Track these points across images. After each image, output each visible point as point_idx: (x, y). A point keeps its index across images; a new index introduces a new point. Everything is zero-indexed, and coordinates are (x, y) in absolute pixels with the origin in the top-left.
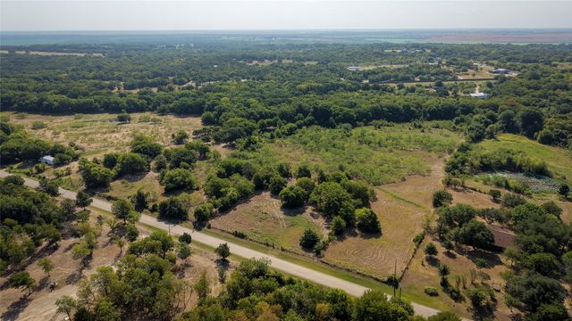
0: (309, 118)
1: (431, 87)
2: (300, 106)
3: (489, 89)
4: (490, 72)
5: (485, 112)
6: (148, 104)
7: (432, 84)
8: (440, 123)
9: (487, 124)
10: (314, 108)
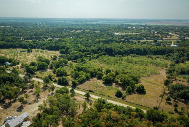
0: (103, 52)
1: (152, 42)
2: (99, 47)
3: (178, 43)
4: (177, 37)
5: (179, 52)
6: (37, 46)
7: (152, 41)
8: (159, 56)
9: (180, 57)
10: (106, 48)
